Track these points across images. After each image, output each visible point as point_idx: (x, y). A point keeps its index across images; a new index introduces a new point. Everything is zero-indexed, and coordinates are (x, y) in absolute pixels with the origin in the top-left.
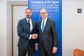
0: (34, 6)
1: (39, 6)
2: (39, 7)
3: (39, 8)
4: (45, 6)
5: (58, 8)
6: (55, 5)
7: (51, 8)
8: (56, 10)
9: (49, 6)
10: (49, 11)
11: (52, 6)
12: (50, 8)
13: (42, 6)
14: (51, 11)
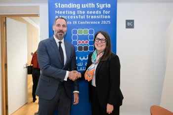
0: (61, 12)
1: (71, 13)
2: (70, 15)
3: (71, 17)
4: (84, 12)
5: (109, 17)
6: (104, 11)
7: (95, 17)
8: (104, 22)
9: (91, 12)
10: (92, 23)
11: (97, 12)
12: (92, 17)
13: (76, 13)
14: (94, 23)
